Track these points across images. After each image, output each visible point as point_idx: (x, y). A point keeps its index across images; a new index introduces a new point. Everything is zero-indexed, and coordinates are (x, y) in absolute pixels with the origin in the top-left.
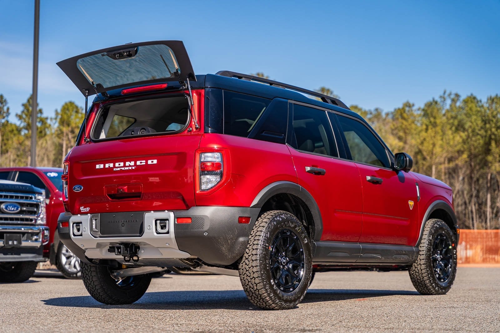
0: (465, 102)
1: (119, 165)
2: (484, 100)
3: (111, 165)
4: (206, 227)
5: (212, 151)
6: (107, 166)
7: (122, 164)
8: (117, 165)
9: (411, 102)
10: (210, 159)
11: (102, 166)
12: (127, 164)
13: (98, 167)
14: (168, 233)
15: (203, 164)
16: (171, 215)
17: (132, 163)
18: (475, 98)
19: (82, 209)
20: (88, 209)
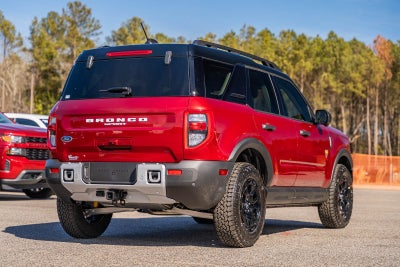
0: (261, 35)
1: (110, 121)
2: (277, 35)
3: (102, 120)
4: (195, 178)
5: (197, 112)
6: (97, 120)
7: (113, 120)
8: (108, 120)
9: (214, 34)
10: (195, 120)
11: (92, 121)
12: (118, 120)
13: (88, 121)
14: (160, 182)
15: (190, 124)
16: (163, 168)
17: (123, 120)
18: (269, 32)
19: (70, 157)
20: (76, 158)
